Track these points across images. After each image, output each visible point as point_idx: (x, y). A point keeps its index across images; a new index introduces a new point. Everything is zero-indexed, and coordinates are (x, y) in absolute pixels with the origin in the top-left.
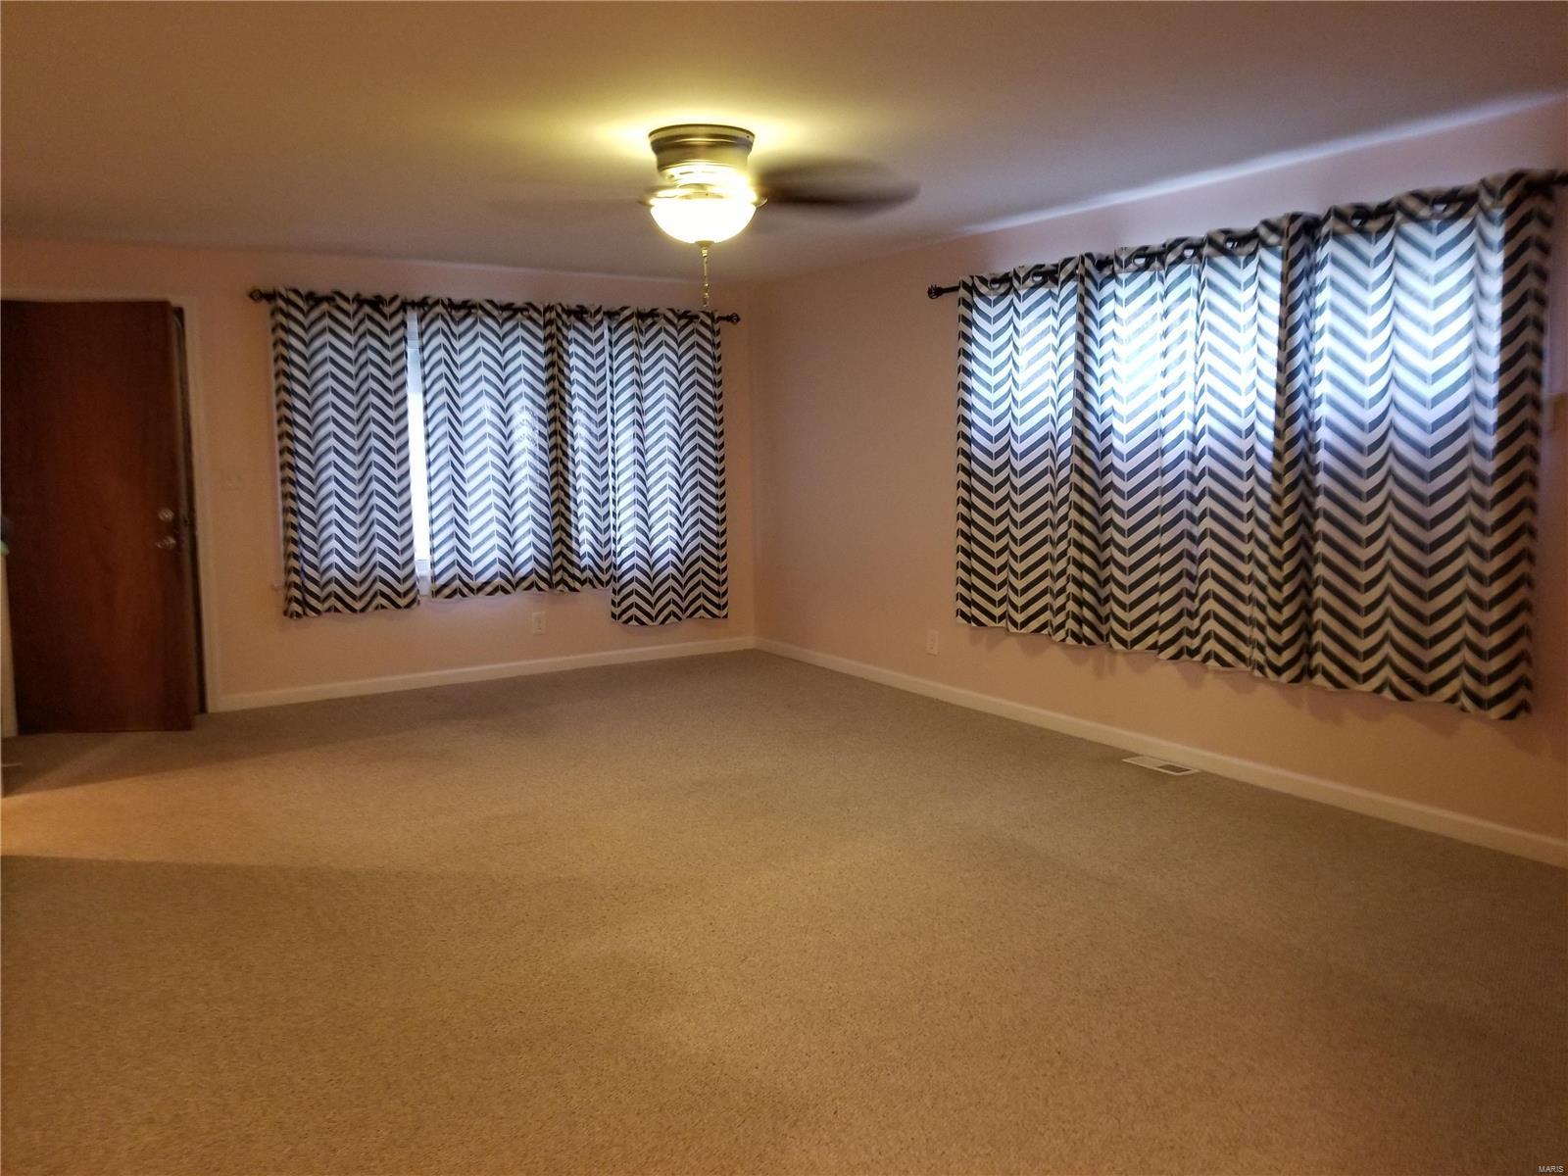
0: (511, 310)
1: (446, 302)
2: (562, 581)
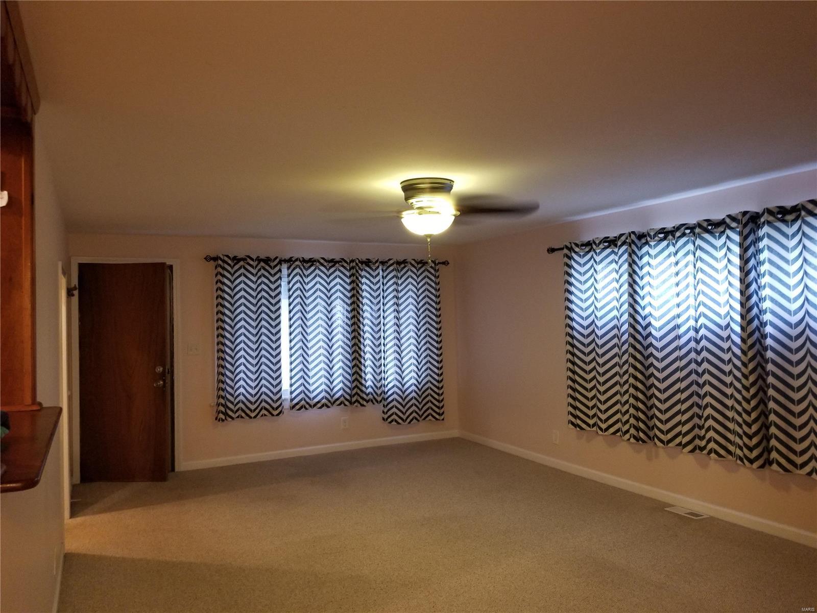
0: (333, 262)
1: (301, 259)
2: (357, 401)
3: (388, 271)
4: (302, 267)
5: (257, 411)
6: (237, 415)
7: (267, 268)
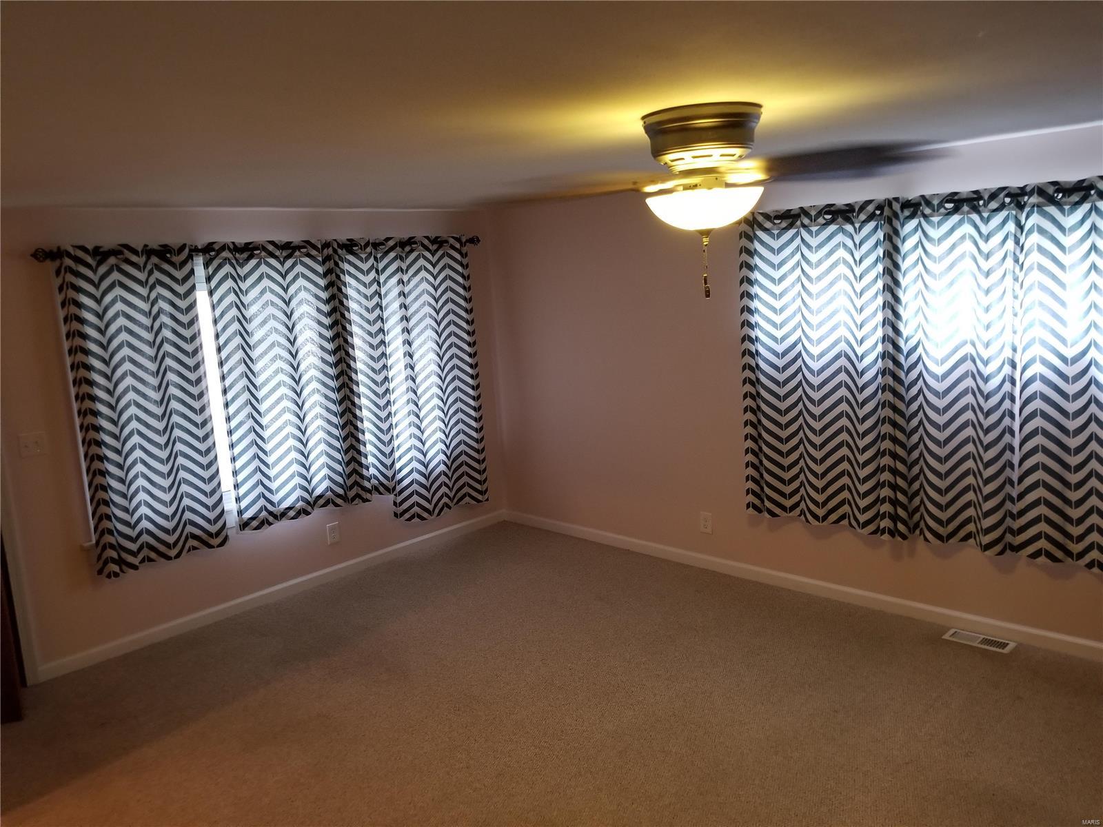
0: (289, 249)
1: (232, 247)
2: (358, 496)
3: (386, 261)
4: (234, 262)
5: (181, 543)
6: (140, 556)
7: (166, 267)
